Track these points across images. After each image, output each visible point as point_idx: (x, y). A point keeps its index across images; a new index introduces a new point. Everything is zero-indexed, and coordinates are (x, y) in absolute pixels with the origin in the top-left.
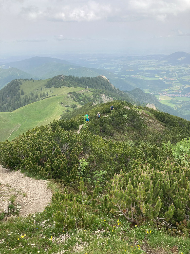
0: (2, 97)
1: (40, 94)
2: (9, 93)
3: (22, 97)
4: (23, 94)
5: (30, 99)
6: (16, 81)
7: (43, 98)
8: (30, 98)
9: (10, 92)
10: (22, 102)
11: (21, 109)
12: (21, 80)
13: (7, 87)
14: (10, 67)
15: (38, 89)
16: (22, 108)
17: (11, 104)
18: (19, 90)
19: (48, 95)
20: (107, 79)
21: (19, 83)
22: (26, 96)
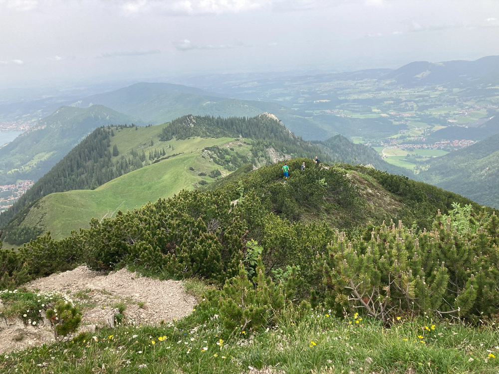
0: (78, 162)
1: (150, 154)
2: (90, 153)
3: (114, 160)
4: (116, 153)
5: (130, 164)
6: (104, 129)
7: (154, 161)
8: (129, 161)
9: (92, 152)
10: (114, 169)
11: (114, 183)
12: (112, 128)
13: (85, 142)
14: (91, 104)
15: (144, 145)
16: (115, 181)
17: (94, 175)
18: (109, 146)
19: (164, 154)
20: (278, 121)
21: (109, 132)
22: (123, 158)
